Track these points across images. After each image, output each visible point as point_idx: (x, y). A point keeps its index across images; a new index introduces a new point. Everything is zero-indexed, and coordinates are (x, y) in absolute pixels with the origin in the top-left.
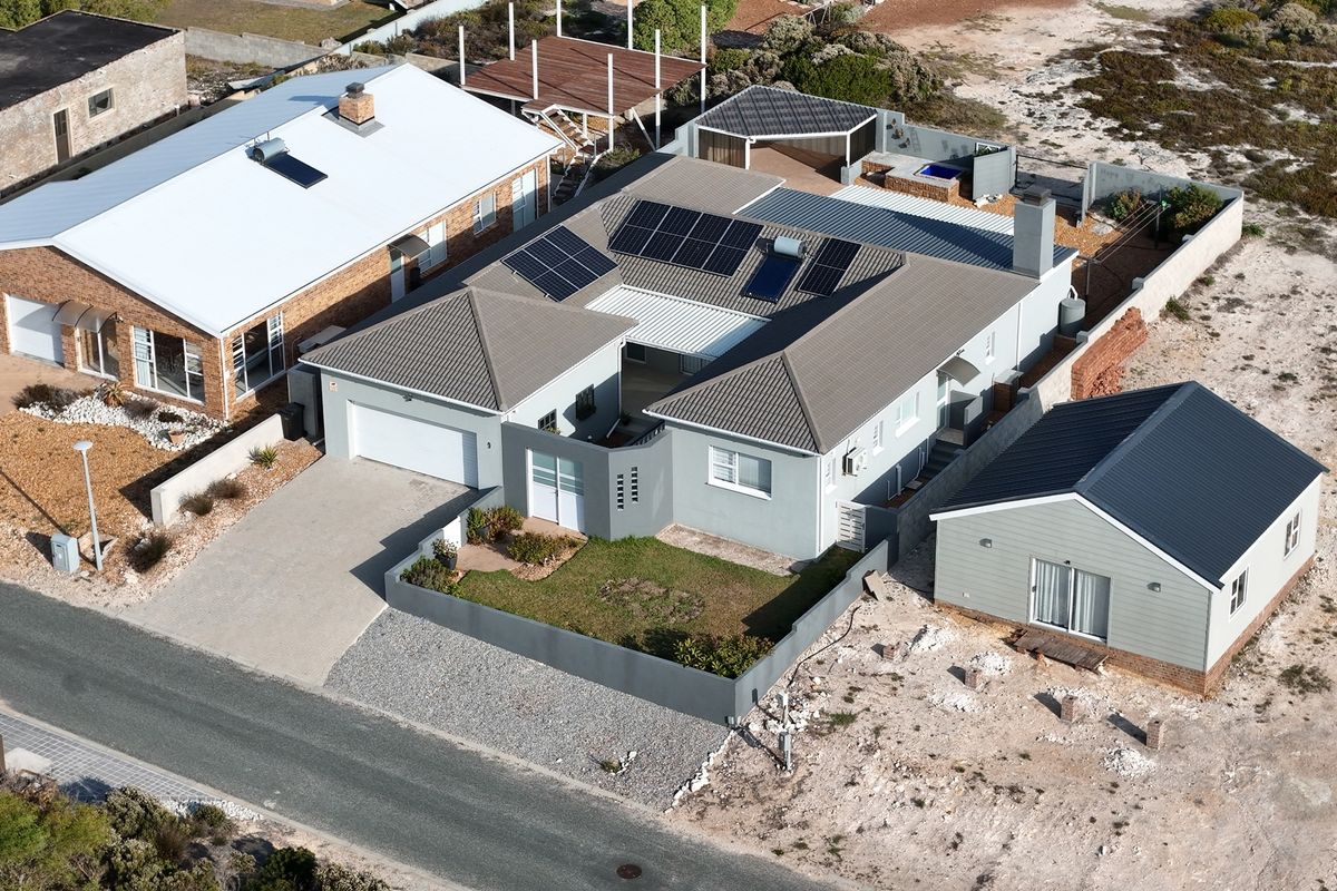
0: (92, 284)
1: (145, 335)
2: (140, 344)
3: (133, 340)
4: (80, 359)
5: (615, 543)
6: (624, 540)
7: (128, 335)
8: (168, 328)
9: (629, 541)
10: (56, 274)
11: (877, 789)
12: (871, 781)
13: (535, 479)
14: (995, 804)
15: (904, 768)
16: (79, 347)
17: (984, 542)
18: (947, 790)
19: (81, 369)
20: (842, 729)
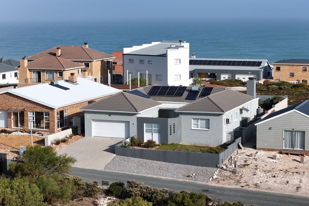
0: (18, 102)
1: (32, 114)
2: (30, 117)
3: (29, 116)
4: (13, 125)
5: (170, 145)
6: (172, 144)
7: (28, 114)
8: (39, 109)
9: (173, 144)
10: (7, 101)
11: (262, 175)
12: (259, 174)
13: (146, 132)
14: (294, 175)
15: (267, 171)
16: (12, 121)
17: (270, 129)
18: (280, 174)
19: (13, 127)
20: (247, 166)
